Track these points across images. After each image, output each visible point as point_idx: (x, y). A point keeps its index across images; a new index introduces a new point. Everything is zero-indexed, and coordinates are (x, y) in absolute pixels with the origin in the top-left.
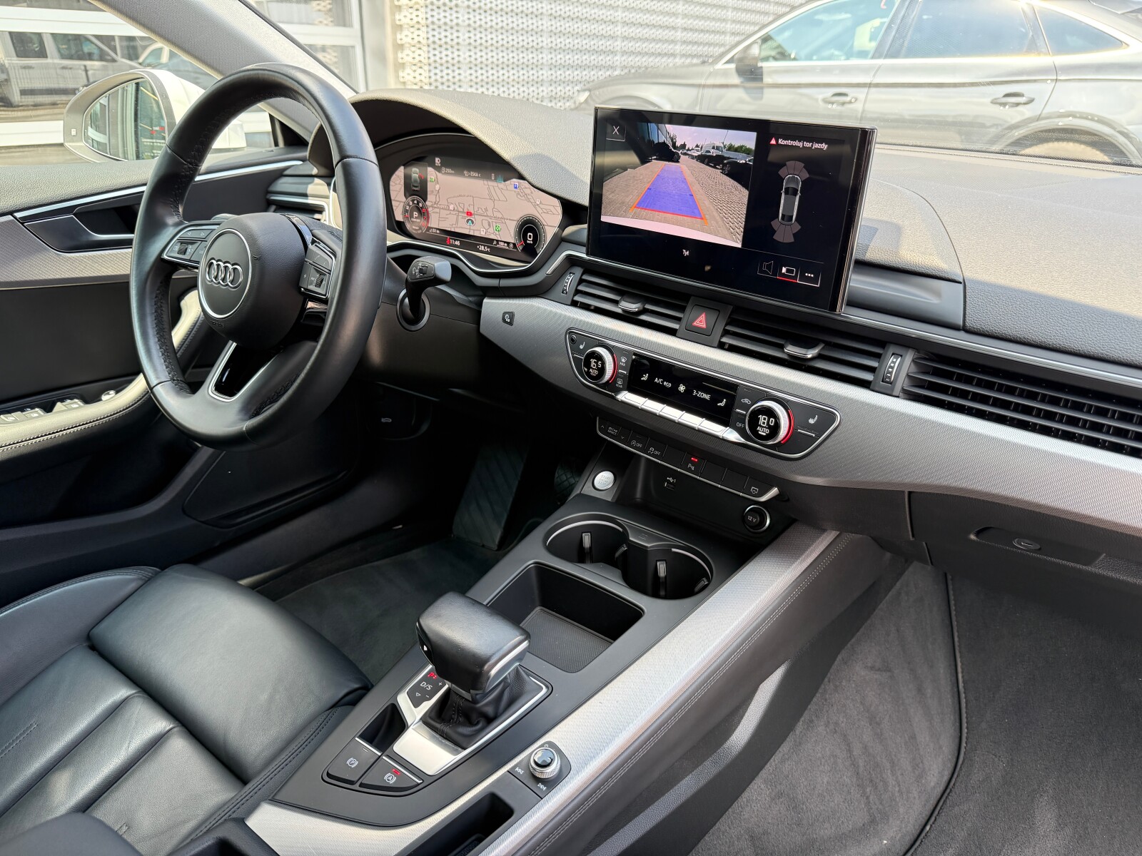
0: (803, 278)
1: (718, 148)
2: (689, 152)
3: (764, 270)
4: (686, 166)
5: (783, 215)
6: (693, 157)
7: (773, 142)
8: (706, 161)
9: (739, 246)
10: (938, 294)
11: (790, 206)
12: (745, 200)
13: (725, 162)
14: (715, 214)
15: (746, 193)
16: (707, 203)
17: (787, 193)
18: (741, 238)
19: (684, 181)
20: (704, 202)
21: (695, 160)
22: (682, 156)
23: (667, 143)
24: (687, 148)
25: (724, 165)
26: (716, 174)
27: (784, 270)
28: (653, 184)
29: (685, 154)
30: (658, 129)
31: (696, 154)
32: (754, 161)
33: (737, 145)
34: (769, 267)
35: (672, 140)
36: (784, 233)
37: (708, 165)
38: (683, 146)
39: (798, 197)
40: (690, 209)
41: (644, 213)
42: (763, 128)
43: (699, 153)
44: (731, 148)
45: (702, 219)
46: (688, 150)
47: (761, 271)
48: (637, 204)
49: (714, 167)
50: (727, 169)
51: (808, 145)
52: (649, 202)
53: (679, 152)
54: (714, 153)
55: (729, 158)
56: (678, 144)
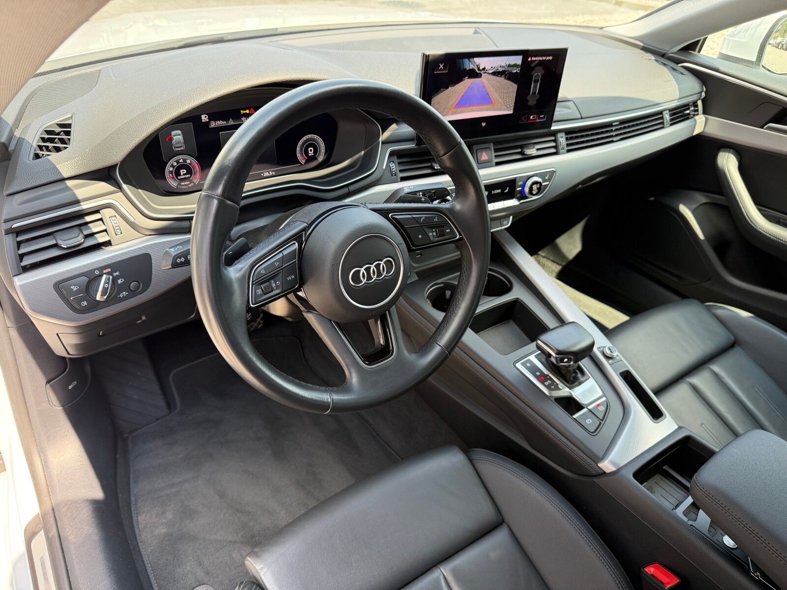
0: (540, 118)
1: (503, 67)
2: (487, 72)
3: (523, 121)
4: (485, 79)
5: (532, 93)
6: (489, 74)
7: (530, 59)
8: (497, 74)
9: (511, 112)
10: (568, 108)
11: (535, 88)
12: (515, 90)
13: (506, 73)
14: (500, 100)
15: (515, 86)
16: (496, 95)
17: (534, 82)
18: (512, 108)
19: (484, 87)
20: (494, 95)
21: (490, 75)
22: (483, 75)
23: (474, 68)
24: (486, 69)
25: (506, 75)
26: (502, 80)
27: (531, 117)
28: (465, 92)
29: (485, 73)
30: (469, 61)
31: (491, 72)
32: (521, 70)
33: (512, 63)
34: (525, 118)
35: (478, 66)
36: (532, 101)
37: (497, 76)
38: (484, 69)
39: (539, 83)
40: (486, 100)
41: (459, 110)
42: (525, 54)
43: (493, 71)
44: (509, 66)
45: (493, 104)
46: (487, 70)
47: (522, 121)
48: (456, 105)
49: (501, 76)
50: (507, 76)
51: (544, 58)
52: (463, 103)
53: (482, 73)
54: (500, 69)
55: (508, 71)
56: (481, 68)
